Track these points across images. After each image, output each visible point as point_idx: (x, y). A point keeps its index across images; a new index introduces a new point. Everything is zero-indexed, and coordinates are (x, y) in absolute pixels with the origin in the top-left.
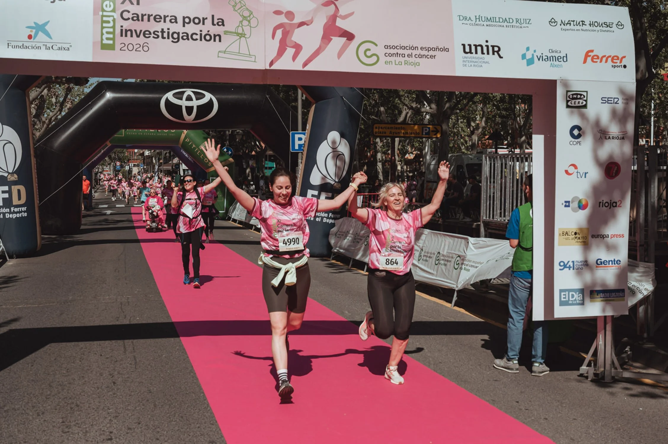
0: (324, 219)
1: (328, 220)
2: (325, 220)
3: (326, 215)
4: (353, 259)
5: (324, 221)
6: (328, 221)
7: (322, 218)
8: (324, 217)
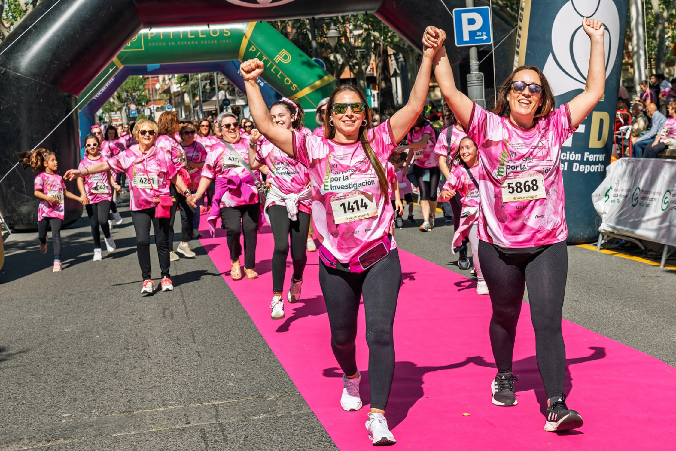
0: (575, 164)
1: (582, 166)
2: (576, 167)
3: (578, 157)
4: (669, 246)
5: (574, 170)
6: (582, 168)
7: (571, 163)
8: (575, 161)
